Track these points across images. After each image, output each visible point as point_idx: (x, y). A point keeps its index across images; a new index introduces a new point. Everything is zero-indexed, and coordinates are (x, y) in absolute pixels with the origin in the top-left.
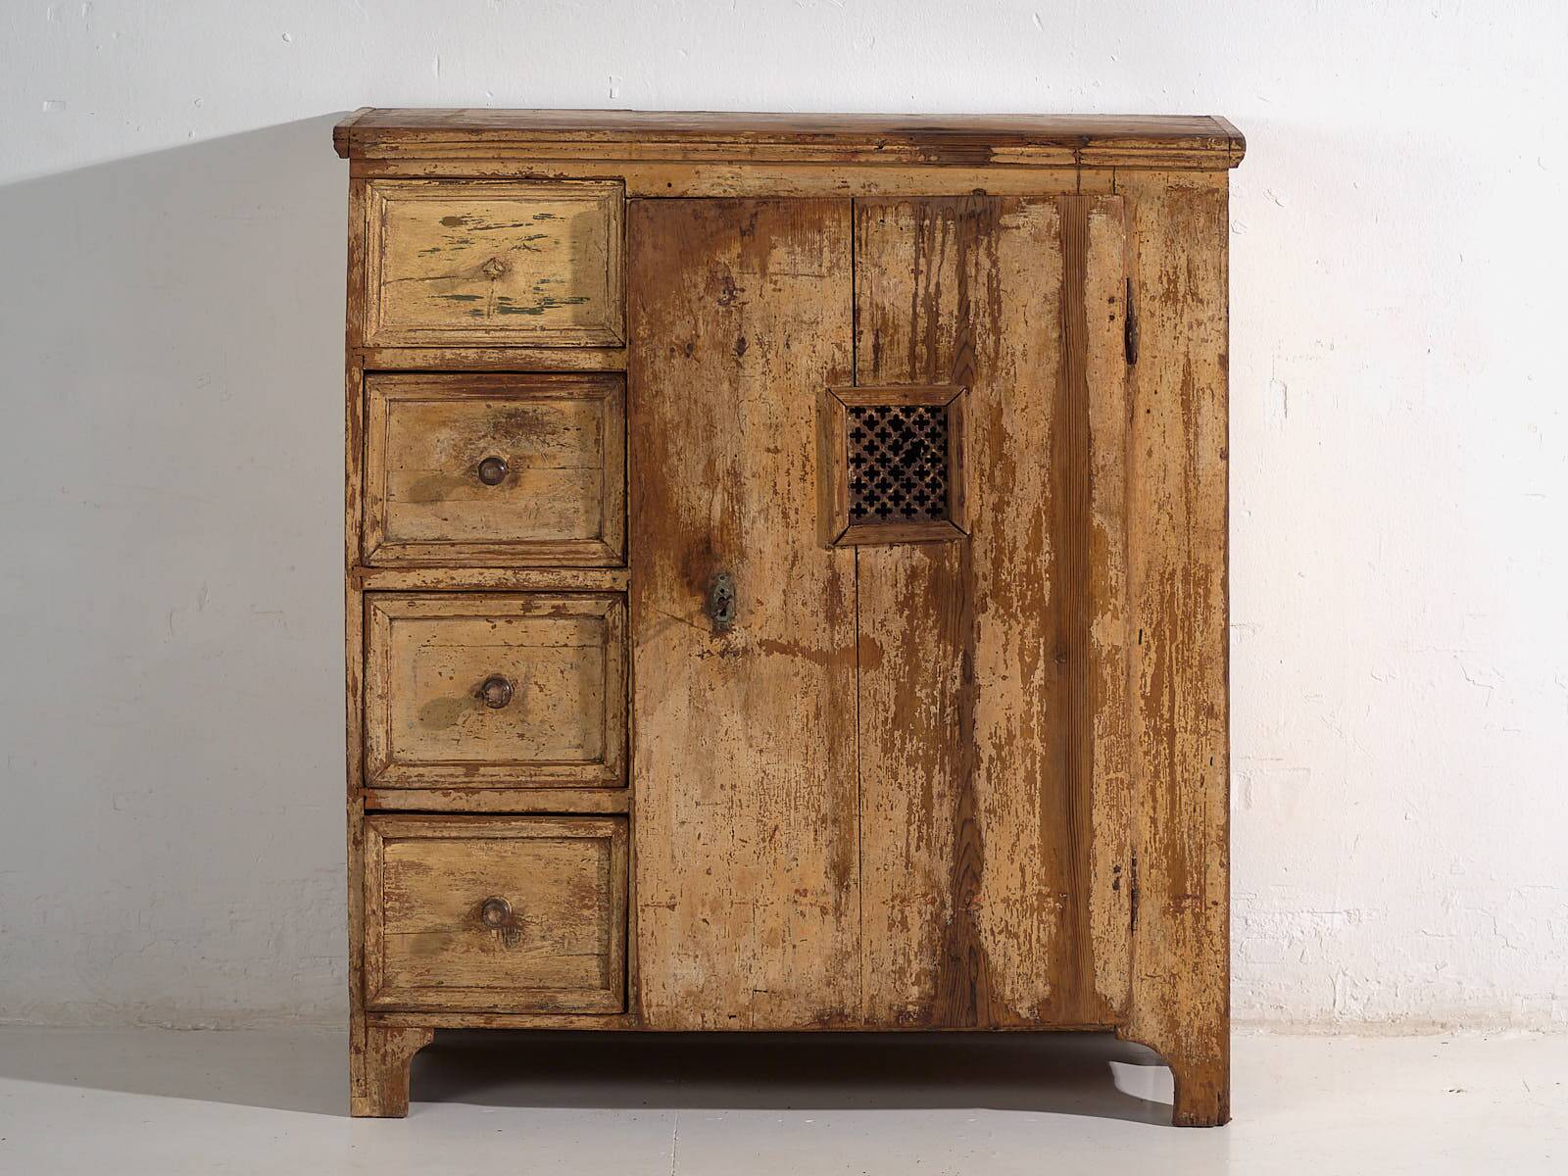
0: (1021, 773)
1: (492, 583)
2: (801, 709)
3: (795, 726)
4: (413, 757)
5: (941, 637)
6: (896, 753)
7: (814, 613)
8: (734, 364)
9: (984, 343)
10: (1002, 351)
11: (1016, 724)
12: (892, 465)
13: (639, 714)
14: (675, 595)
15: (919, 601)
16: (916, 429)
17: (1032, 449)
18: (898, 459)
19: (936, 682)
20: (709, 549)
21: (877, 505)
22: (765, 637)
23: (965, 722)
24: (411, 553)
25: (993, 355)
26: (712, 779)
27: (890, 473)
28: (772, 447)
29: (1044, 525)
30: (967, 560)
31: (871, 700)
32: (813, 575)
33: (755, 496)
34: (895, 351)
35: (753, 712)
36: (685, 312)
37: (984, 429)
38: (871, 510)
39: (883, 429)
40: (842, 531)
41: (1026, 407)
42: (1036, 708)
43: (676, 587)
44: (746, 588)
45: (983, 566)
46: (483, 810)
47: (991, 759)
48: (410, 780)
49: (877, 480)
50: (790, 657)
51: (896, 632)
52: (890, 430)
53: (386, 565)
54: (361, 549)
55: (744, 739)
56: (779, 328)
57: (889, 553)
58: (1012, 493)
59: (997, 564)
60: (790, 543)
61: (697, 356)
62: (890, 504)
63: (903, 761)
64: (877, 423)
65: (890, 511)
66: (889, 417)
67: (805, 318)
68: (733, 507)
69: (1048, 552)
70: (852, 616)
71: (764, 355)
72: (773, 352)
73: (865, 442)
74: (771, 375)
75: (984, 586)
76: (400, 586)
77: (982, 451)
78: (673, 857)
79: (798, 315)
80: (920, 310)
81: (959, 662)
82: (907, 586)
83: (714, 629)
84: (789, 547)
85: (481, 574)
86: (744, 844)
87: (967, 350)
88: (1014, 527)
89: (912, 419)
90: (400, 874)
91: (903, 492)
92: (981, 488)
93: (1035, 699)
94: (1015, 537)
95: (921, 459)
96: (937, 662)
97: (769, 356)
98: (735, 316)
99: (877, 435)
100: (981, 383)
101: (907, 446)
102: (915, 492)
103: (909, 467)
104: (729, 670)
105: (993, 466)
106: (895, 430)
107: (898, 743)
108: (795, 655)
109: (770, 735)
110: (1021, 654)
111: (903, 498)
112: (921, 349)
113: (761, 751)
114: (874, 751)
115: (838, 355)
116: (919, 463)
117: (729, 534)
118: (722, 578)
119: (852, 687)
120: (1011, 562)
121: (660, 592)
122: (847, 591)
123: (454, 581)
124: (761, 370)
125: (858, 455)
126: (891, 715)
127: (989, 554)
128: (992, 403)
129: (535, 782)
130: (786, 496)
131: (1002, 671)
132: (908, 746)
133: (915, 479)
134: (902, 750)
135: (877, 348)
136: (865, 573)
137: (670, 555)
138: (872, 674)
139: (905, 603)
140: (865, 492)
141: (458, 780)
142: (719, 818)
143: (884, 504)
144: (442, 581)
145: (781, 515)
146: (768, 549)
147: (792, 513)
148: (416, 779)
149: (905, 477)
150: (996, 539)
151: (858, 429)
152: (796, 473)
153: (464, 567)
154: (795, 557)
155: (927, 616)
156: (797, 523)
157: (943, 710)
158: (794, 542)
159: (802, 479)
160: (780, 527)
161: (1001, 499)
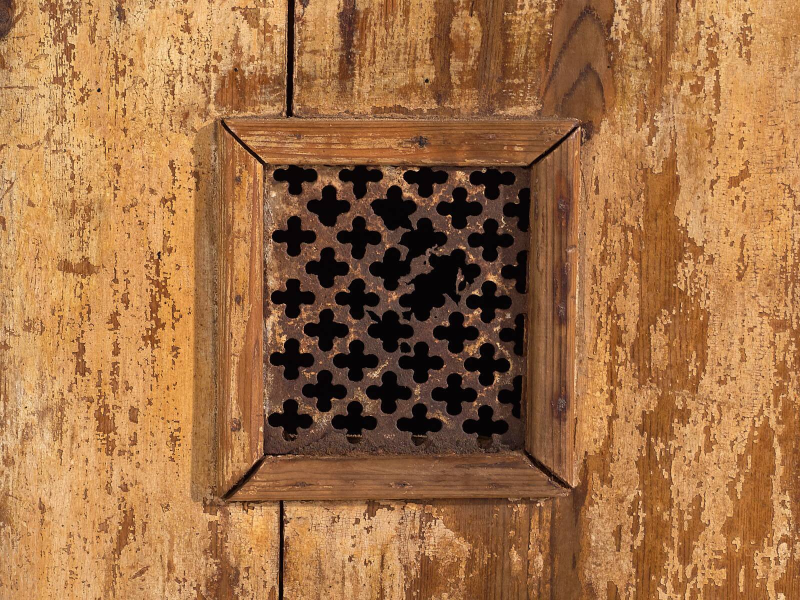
9: (635, 9)
10: (685, 31)
12: (380, 311)
16: (444, 224)
17: (754, 281)
18: (395, 296)
21: (339, 407)
25: (657, 40)
27: (373, 331)
29: (780, 471)
34: (398, 29)
37: (625, 229)
38: (323, 420)
39: (359, 222)
40: (245, 467)
41: (745, 174)
45: (610, 567)
49: (340, 346)
52: (376, 224)
58: (695, 389)
60: (116, 490)
62: (371, 407)
64: (345, 206)
65: (371, 423)
66: (377, 191)
69: (785, 539)
71: (61, 39)
72: (83, 28)
73: (312, 252)
74: (79, 84)
77: (619, 285)
87: (590, 29)
88: (698, 476)
89: (436, 199)
91: (406, 377)
92: (612, 377)
94: (698, 499)
95: (457, 299)
99: (343, 237)
100: (623, 113)
101: (421, 266)
102: (438, 378)
103: (423, 316)
105: (646, 320)
106: (391, 225)
111: (407, 393)
112: (468, 25)
115: (250, 37)
116: (450, 307)
120: (685, 556)
124: (49, 75)
125: (293, 284)
127: (627, 537)
128: (651, 162)
130: (107, 377)
133: (439, 347)
135: (352, 20)
140: (309, 375)
143: (356, 407)
145: (93, 424)
147: (121, 420)
149: (412, 342)
150: (648, 500)
151: (294, 221)
152: (134, 325)
154: (128, 522)
156: (134, 443)
158: (125, 488)
159: (151, 339)
160: (90, 451)
161: (664, 402)
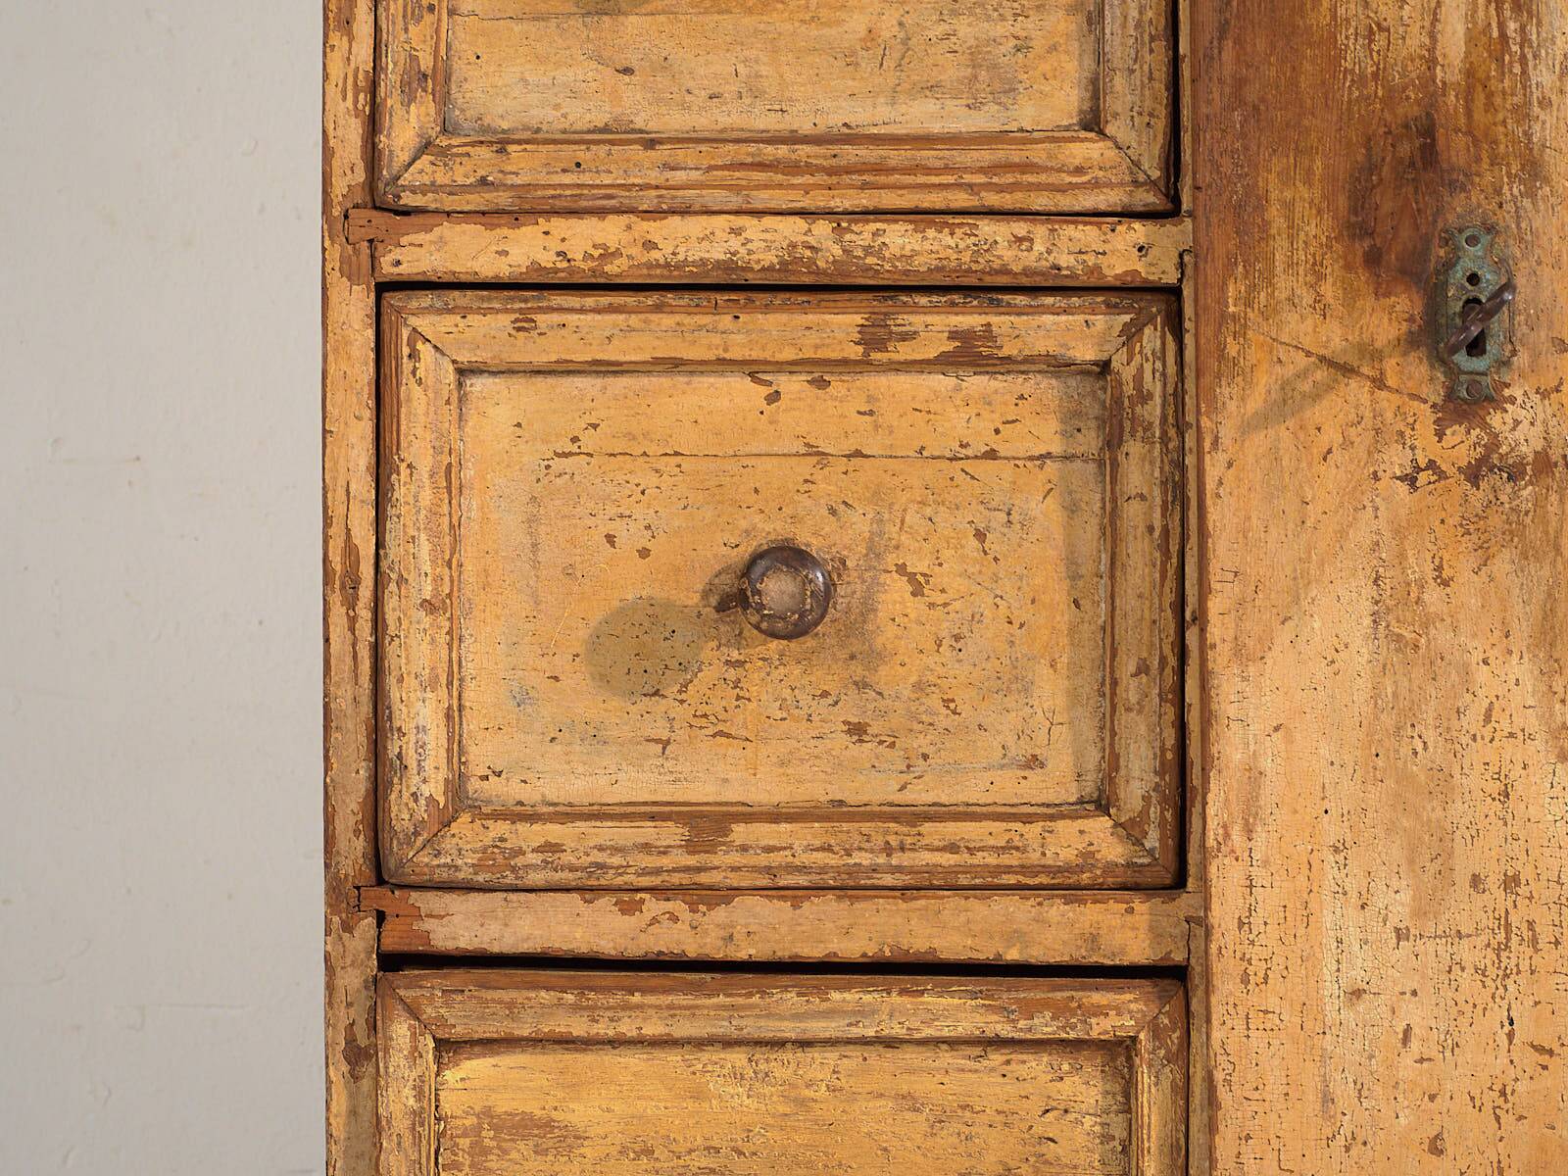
1: (770, 258)
4: (530, 794)
13: (1220, 659)
14: (1328, 289)
20: (1429, 154)
24: (525, 167)
26: (1443, 855)
43: (1332, 268)
44: (1546, 272)
46: (742, 955)
48: (519, 861)
53: (449, 203)
54: (372, 155)
68: (1501, 26)
76: (488, 267)
78: (1327, 1099)
83: (1450, 395)
85: (736, 232)
86: (1545, 1059)
90: (486, 1152)
104: (1496, 521)
117: (1489, 106)
118: (1472, 240)
121: (1284, 284)
123: (655, 255)
129: (899, 869)
137: (1309, 171)
141: (665, 862)
142: (1466, 979)
144: (617, 253)
148: (534, 858)
153: (685, 212)
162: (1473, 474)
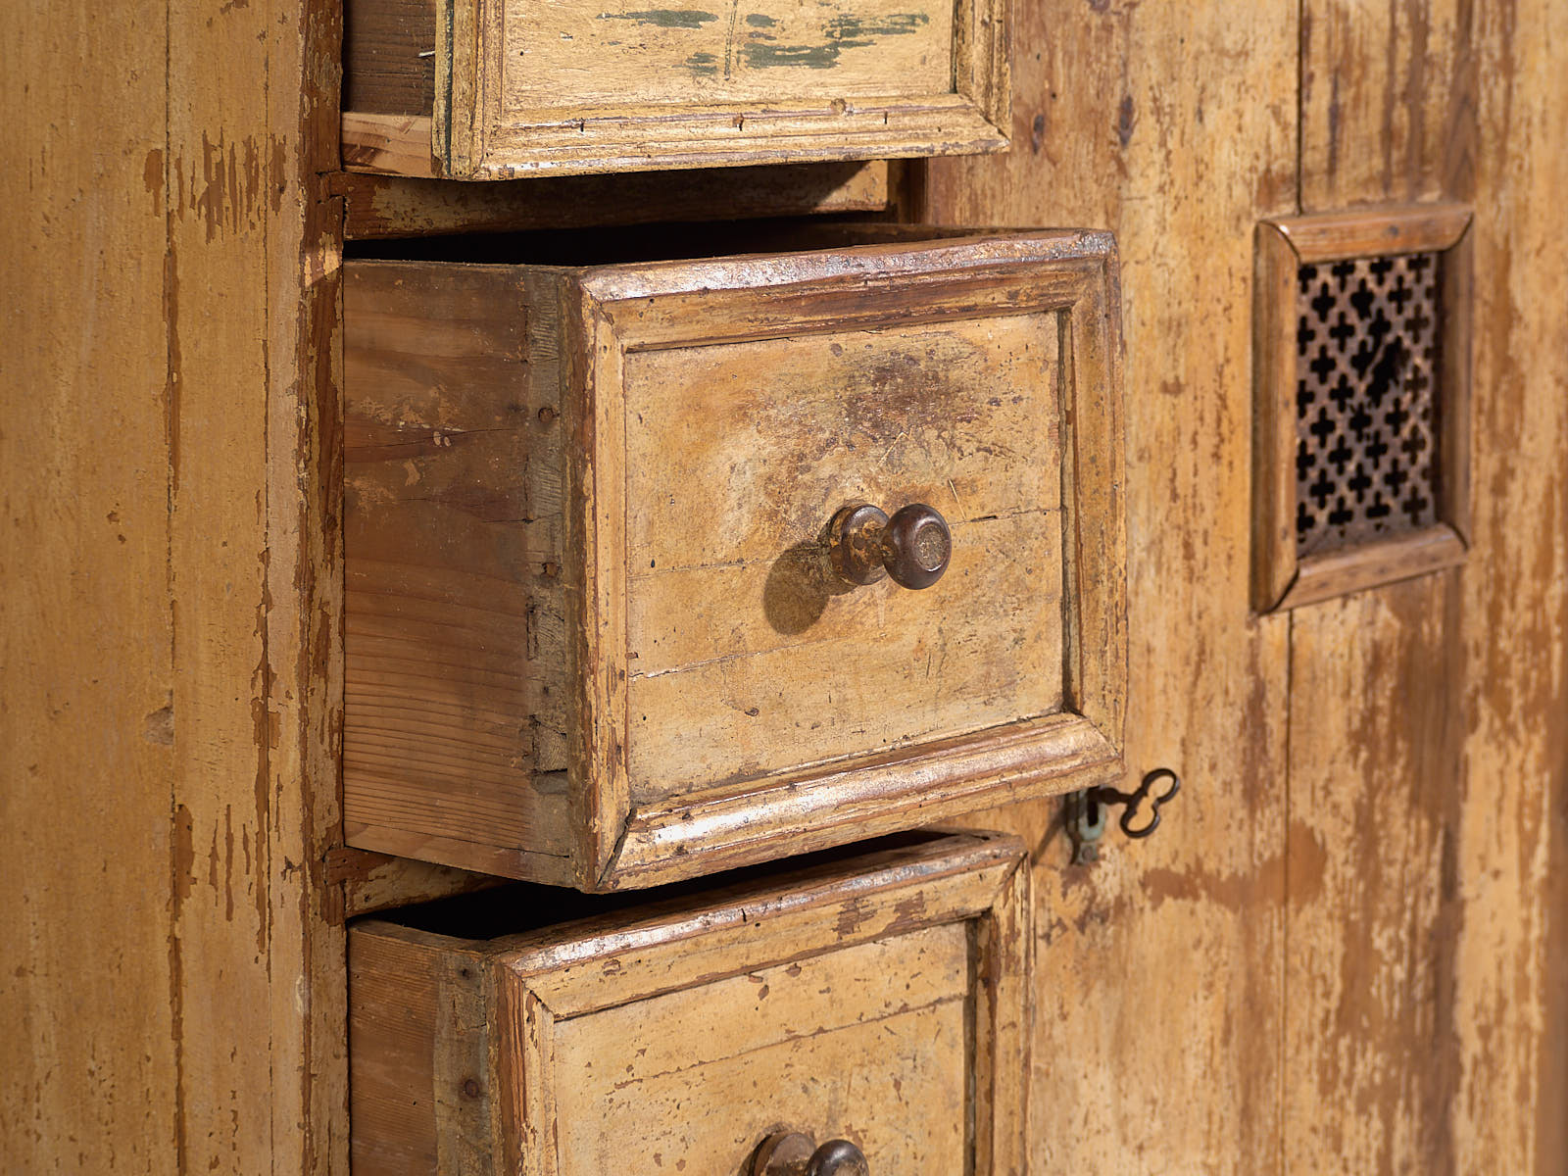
0: (1513, 1082)
2: (1204, 1025)
3: (1194, 1068)
5: (1414, 800)
6: (1342, 1090)
7: (1227, 786)
8: (1113, 167)
9: (1490, 95)
10: (1515, 115)
11: (1510, 972)
12: (1355, 403)
15: (1383, 721)
16: (1391, 312)
17: (1547, 341)
18: (1363, 387)
19: (1402, 911)
21: (1331, 504)
22: (1152, 864)
23: (1442, 990)
25: (1501, 124)
27: (1351, 424)
28: (1170, 380)
29: (1558, 515)
30: (1453, 617)
31: (1304, 976)
32: (1227, 692)
33: (1142, 508)
34: (1362, 122)
35: (1128, 1058)
36: (1033, 31)
37: (1485, 303)
38: (1322, 517)
39: (1342, 317)
40: (1290, 574)
41: (1543, 245)
42: (1535, 932)
45: (1475, 625)
47: (1476, 1063)
49: (1331, 443)
50: (1188, 903)
51: (1347, 808)
52: (1352, 317)
55: (1114, 1128)
56: (1186, 73)
57: (1340, 617)
58: (1518, 448)
59: (1494, 613)
60: (1195, 619)
61: (1052, 149)
62: (1350, 499)
63: (1350, 1106)
64: (1334, 301)
65: (1351, 515)
66: (1352, 285)
67: (1228, 44)
69: (1560, 576)
70: (1280, 780)
71: (1163, 144)
72: (1177, 131)
73: (1313, 350)
74: (1174, 192)
75: (1476, 668)
79: (1218, 34)
80: (1402, 18)
81: (1437, 856)
82: (1365, 692)
83: (1072, 861)
84: (1193, 630)
87: (1466, 115)
88: (1519, 527)
89: (1386, 287)
91: (1369, 466)
93: (1535, 911)
94: (1519, 550)
95: (1397, 384)
96: (1406, 862)
97: (1171, 145)
98: (1117, 39)
99: (1332, 332)
100: (1484, 193)
101: (1378, 355)
102: (1386, 464)
103: (1378, 404)
104: (1093, 960)
105: (1495, 388)
106: (1361, 317)
107: (1344, 1064)
108: (1196, 898)
109: (1154, 1102)
110: (1520, 817)
111: (1370, 482)
112: (1401, 116)
113: (1141, 1148)
114: (1308, 1091)
115: (1276, 135)
116: (1393, 392)
119: (1278, 950)
120: (1513, 606)
122: (1274, 721)
124: (1156, 183)
125: (1303, 385)
126: (1334, 1003)
127: (1484, 594)
128: (1497, 239)
130: (1190, 501)
131: (1495, 862)
132: (1360, 1068)
133: (1387, 433)
134: (1349, 1082)
135: (1335, 115)
136: (1303, 674)
138: (1308, 912)
139: (1361, 736)
140: (1313, 475)
143: (1341, 501)
145: (1181, 552)
146: (1160, 643)
147: (1198, 542)
149: (1372, 431)
150: (1494, 557)
151: (1305, 320)
152: (1207, 442)
154: (1202, 652)
155: (1393, 756)
156: (1206, 566)
157: (1411, 972)
158: (1200, 617)
159: (1216, 456)
160: (1179, 582)
161: (1503, 461)
162: (1081, 925)
